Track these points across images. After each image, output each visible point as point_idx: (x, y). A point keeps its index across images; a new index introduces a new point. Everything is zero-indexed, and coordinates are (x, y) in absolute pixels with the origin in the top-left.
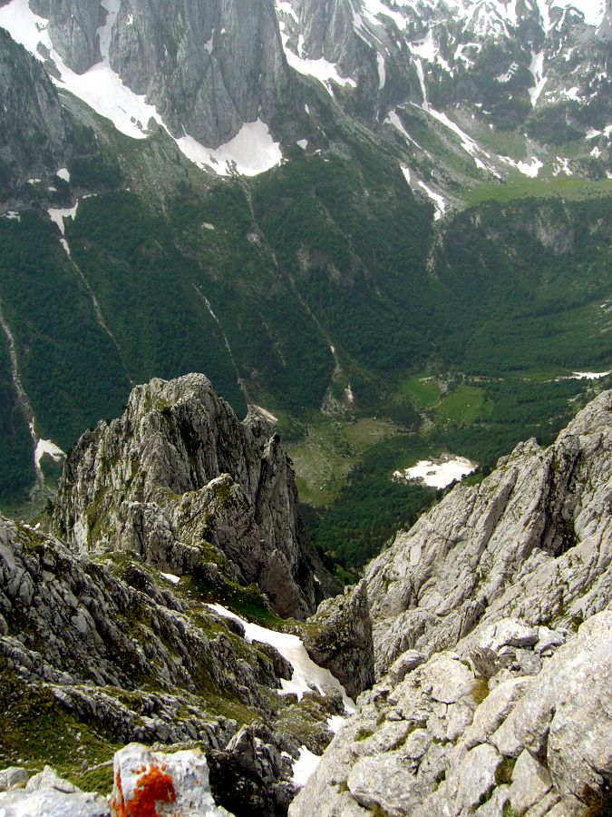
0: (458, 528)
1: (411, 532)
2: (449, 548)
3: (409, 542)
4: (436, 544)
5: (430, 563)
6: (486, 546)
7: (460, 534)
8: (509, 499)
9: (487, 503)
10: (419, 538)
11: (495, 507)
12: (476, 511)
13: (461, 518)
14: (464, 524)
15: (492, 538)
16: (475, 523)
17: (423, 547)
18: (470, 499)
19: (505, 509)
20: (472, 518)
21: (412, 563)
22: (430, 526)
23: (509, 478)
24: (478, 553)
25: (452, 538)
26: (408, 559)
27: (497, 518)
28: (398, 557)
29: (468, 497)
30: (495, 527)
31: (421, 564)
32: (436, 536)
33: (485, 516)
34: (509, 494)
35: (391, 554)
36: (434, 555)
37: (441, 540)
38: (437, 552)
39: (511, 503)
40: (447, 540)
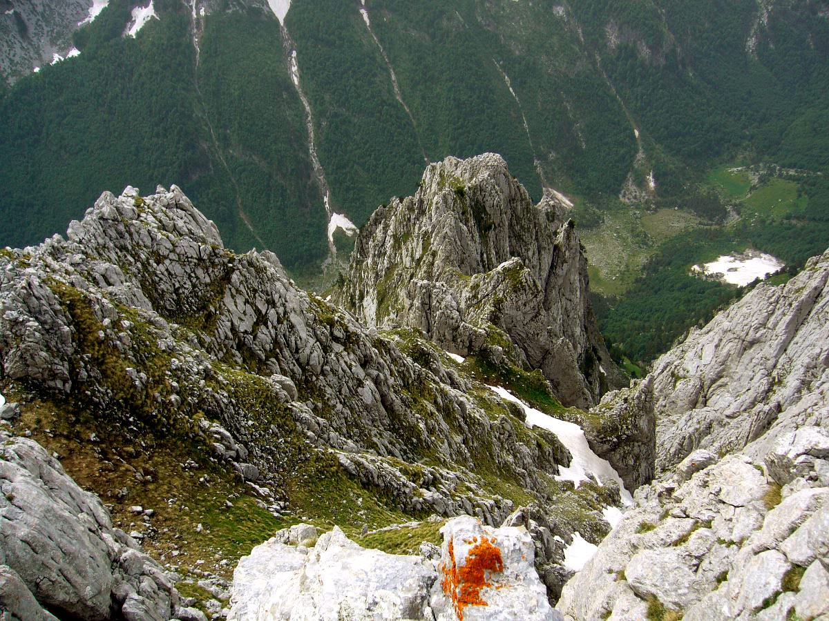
0: (757, 329)
1: (705, 329)
2: (745, 349)
3: (703, 340)
4: (731, 344)
5: (723, 363)
6: (785, 350)
7: (758, 335)
8: (815, 302)
9: (790, 305)
10: (714, 336)
11: (799, 309)
12: (778, 313)
13: (761, 319)
14: (764, 325)
15: (792, 342)
16: (775, 325)
17: (717, 346)
18: (772, 300)
19: (810, 312)
20: (772, 319)
21: (703, 362)
22: (726, 324)
23: (818, 280)
24: (775, 357)
25: (749, 338)
26: (700, 357)
27: (801, 321)
28: (690, 354)
29: (770, 298)
30: (797, 330)
31: (713, 363)
32: (732, 336)
33: (787, 318)
34: (817, 298)
35: (683, 351)
36: (728, 355)
37: (737, 341)
38: (732, 352)
39: (817, 306)
40: (744, 341)
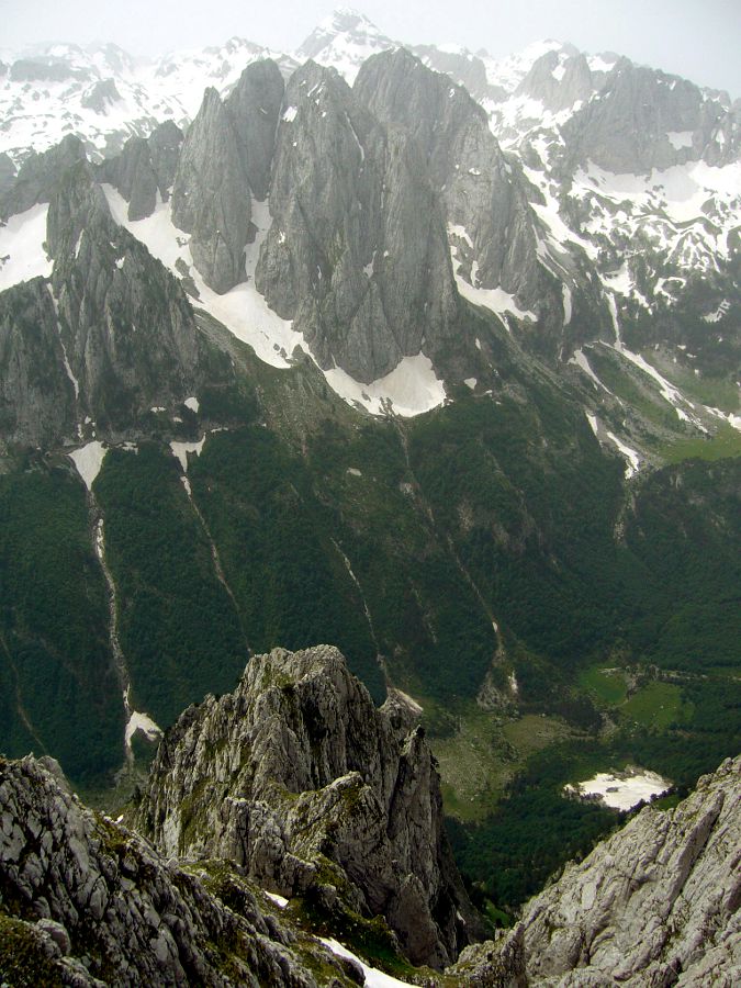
0: (645, 865)
1: (583, 864)
2: (633, 890)
3: (582, 878)
4: (615, 884)
5: (607, 908)
6: (681, 891)
7: (647, 872)
8: (711, 831)
9: (683, 834)
10: (595, 873)
11: (694, 840)
12: (669, 844)
13: (649, 851)
14: (653, 859)
15: (689, 881)
16: (667, 859)
17: (599, 886)
18: (661, 828)
19: (706, 843)
20: (663, 852)
21: (583, 906)
22: (608, 858)
23: (713, 803)
24: (670, 900)
25: (636, 876)
26: (580, 900)
27: (696, 854)
28: (567, 897)
29: (658, 825)
30: (693, 866)
31: (595, 907)
32: (616, 873)
33: (681, 850)
34: (713, 824)
35: (558, 892)
36: (613, 897)
37: (622, 879)
38: (617, 894)
39: (715, 836)
40: (630, 879)
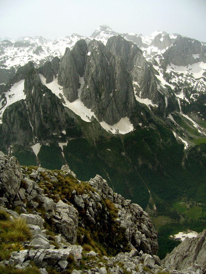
0: (186, 252)
1: (171, 253)
2: (183, 259)
3: (170, 257)
4: (179, 257)
5: (177, 264)
6: (196, 259)
7: (187, 254)
9: (196, 243)
10: (174, 255)
11: (199, 244)
12: (192, 246)
13: (187, 249)
14: (188, 250)
15: (198, 256)
16: (192, 250)
17: (175, 258)
18: (190, 242)
19: (202, 245)
20: (191, 248)
21: (171, 264)
22: (177, 251)
23: (203, 235)
24: (193, 261)
25: (184, 255)
26: (170, 263)
27: (199, 248)
28: (167, 262)
29: (189, 241)
30: (199, 252)
31: (174, 264)
32: (179, 255)
33: (195, 248)
34: (203, 241)
35: (164, 261)
36: (178, 261)
37: (181, 256)
39: (204, 243)
40: (183, 256)
